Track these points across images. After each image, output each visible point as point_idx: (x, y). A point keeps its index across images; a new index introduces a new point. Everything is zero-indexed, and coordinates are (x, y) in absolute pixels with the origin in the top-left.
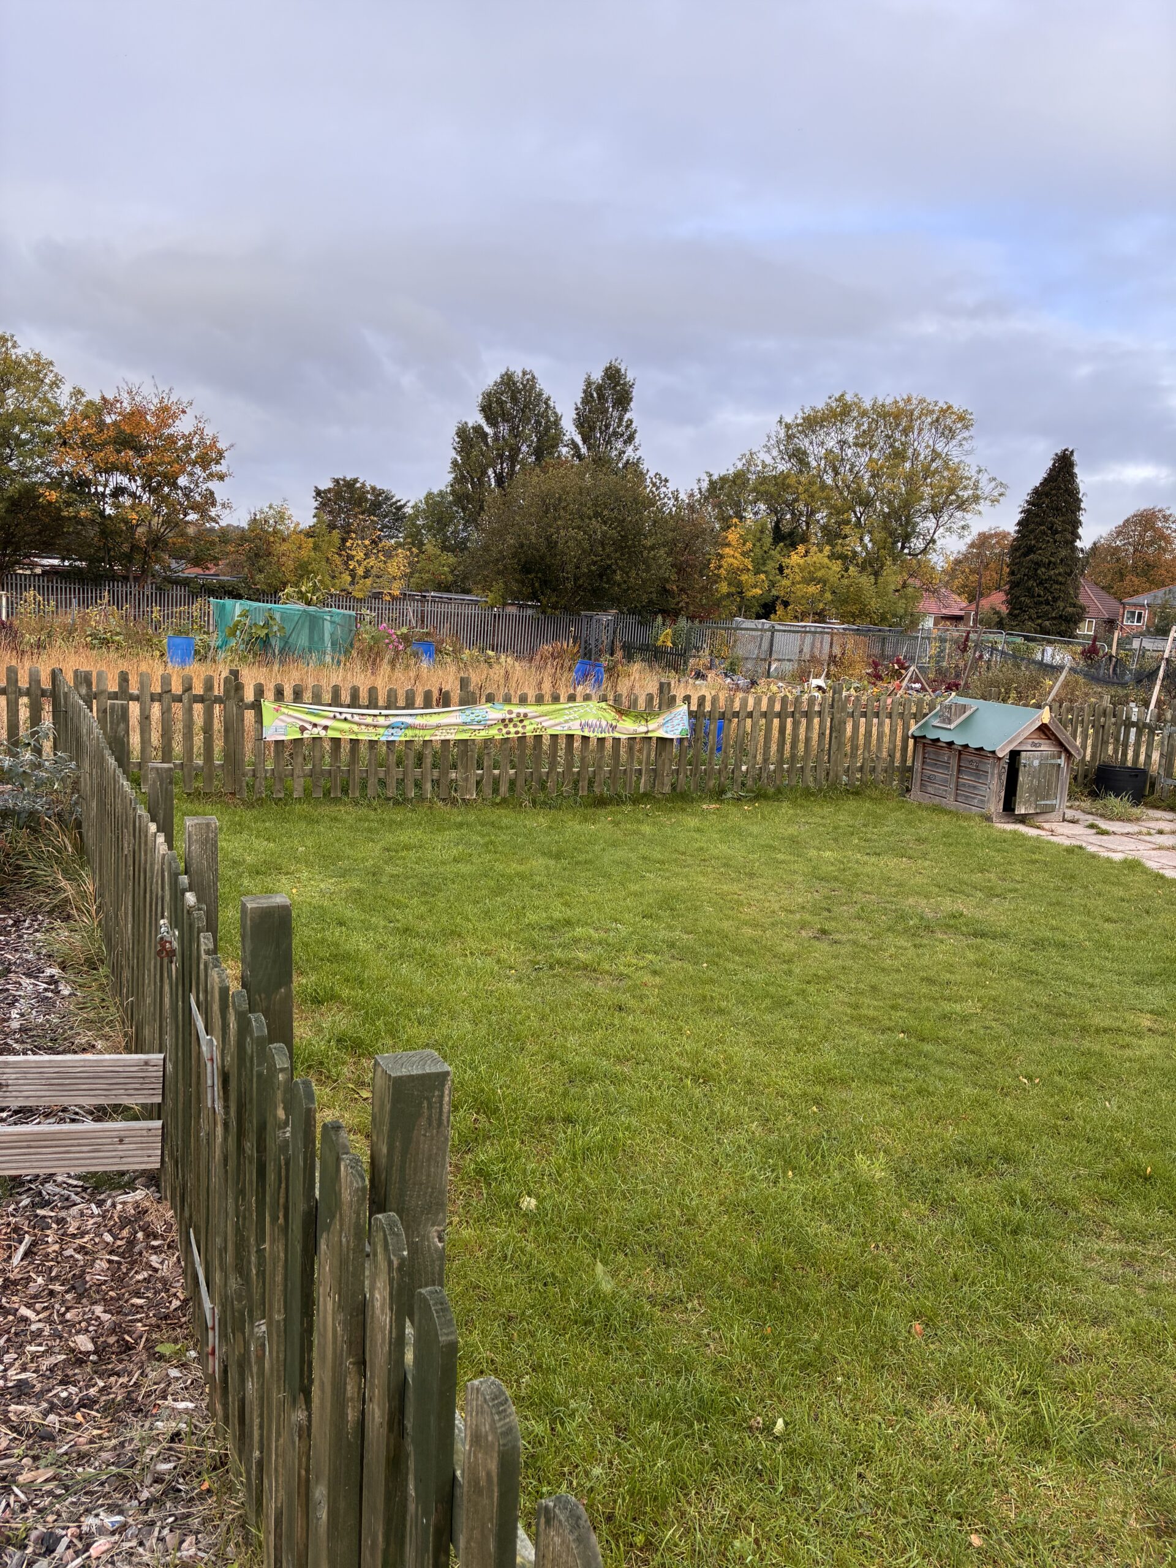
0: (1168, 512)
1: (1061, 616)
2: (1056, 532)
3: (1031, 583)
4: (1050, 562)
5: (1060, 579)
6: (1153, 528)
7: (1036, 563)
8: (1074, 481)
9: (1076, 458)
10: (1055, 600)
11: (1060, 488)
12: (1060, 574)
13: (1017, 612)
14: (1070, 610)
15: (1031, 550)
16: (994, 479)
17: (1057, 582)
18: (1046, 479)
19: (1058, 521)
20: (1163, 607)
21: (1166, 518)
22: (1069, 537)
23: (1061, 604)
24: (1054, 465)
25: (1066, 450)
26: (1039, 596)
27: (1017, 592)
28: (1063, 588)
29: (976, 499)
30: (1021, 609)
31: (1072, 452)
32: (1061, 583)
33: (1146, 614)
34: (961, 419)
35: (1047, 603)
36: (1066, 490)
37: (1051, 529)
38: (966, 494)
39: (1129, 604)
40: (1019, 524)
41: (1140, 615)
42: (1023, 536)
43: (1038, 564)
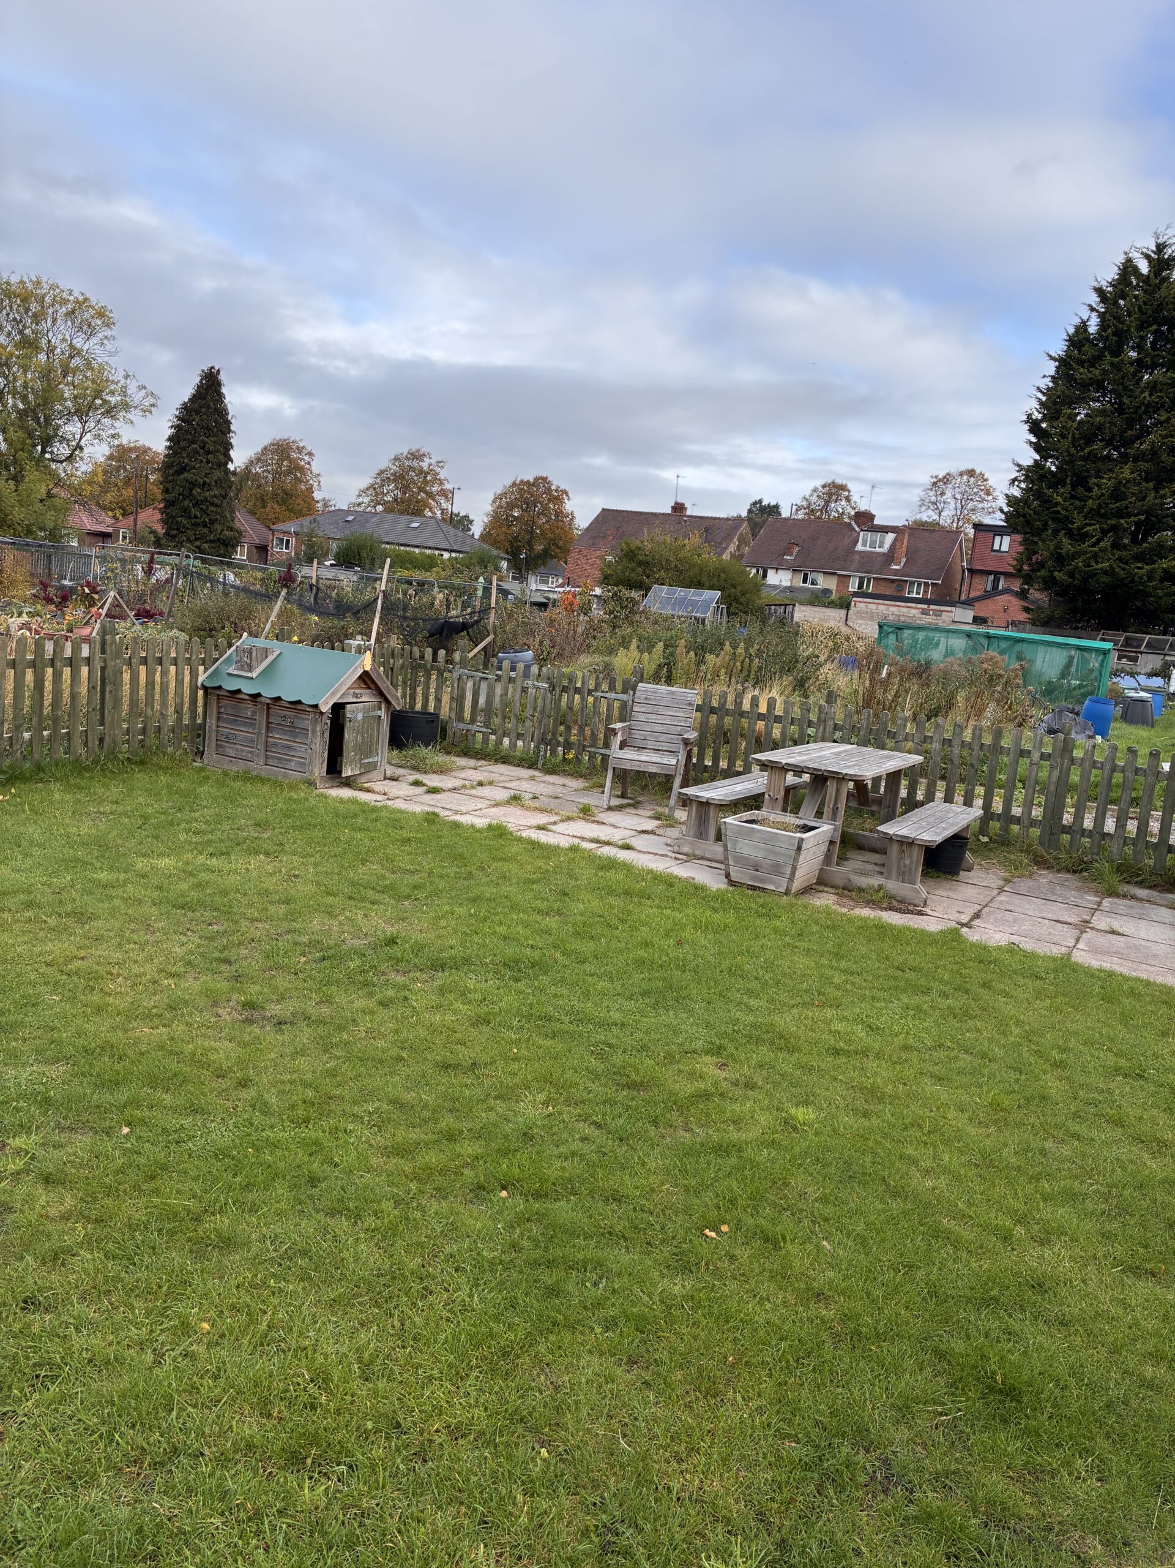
0: (301, 444)
1: (219, 540)
2: (209, 452)
3: (186, 503)
4: (205, 483)
5: (216, 501)
6: (288, 458)
7: (191, 483)
8: (222, 402)
9: (222, 377)
10: (212, 522)
11: (209, 407)
12: (215, 496)
13: (174, 532)
14: (229, 533)
15: (183, 469)
16: (144, 388)
17: (212, 504)
18: (194, 396)
19: (210, 442)
20: (310, 535)
21: (300, 450)
22: (222, 458)
23: (219, 527)
24: (201, 382)
25: (212, 368)
26: (196, 517)
27: (173, 511)
28: (219, 510)
29: (126, 406)
30: (178, 529)
31: (218, 371)
32: (217, 506)
33: (293, 541)
34: (101, 314)
35: (205, 526)
36: (216, 409)
37: (203, 448)
38: (113, 400)
39: (278, 531)
40: (170, 439)
41: (288, 541)
42: (175, 453)
43: (193, 484)
